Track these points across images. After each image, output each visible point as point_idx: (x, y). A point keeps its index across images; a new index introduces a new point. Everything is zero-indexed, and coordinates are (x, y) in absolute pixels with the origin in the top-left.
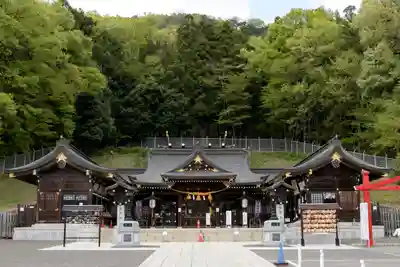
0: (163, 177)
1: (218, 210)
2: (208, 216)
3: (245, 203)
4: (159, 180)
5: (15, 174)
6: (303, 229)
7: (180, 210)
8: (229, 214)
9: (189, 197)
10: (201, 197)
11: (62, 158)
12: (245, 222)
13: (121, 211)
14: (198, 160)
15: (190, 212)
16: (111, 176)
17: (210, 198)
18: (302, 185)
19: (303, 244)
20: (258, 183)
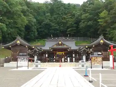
0: (50, 48)
1: (66, 57)
2: (63, 59)
3: (74, 55)
4: (48, 49)
5: (4, 47)
6: (91, 63)
7: (55, 57)
8: (69, 59)
9: (57, 54)
10: (61, 53)
11: (18, 42)
12: (74, 61)
13: (36, 58)
14: (60, 43)
15: (58, 58)
16: (33, 47)
17: (63, 54)
18: (91, 50)
19: (91, 68)
20: (78, 49)
